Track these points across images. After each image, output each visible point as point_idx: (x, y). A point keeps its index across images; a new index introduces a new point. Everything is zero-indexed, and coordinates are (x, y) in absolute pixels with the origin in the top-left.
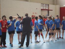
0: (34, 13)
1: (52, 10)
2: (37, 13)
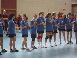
2: (65, 10)
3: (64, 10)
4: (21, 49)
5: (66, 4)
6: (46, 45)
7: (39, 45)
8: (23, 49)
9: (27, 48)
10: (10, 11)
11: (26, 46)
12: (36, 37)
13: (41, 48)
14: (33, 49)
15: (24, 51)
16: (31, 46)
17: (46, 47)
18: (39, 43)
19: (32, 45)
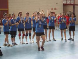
3: (55, 9)
4: (3, 45)
5: (57, 3)
8: (6, 45)
9: (8, 43)
10: (2, 10)
11: (8, 42)
13: (22, 44)
15: (6, 46)
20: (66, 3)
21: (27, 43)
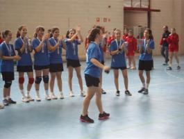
0: (102, 20)
1: (159, 11)
2: (109, 20)
3: (105, 20)
6: (38, 95)
7: (24, 95)
12: (13, 79)
13: (28, 102)
14: (7, 105)
16: (3, 99)
17: (39, 99)
18: (23, 93)
19: (5, 96)
20: (130, 6)
21: (39, 101)
